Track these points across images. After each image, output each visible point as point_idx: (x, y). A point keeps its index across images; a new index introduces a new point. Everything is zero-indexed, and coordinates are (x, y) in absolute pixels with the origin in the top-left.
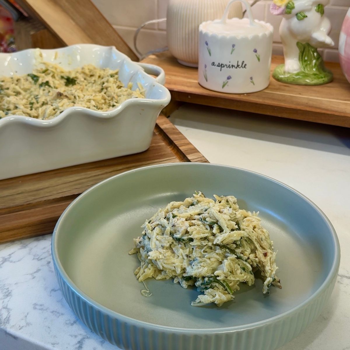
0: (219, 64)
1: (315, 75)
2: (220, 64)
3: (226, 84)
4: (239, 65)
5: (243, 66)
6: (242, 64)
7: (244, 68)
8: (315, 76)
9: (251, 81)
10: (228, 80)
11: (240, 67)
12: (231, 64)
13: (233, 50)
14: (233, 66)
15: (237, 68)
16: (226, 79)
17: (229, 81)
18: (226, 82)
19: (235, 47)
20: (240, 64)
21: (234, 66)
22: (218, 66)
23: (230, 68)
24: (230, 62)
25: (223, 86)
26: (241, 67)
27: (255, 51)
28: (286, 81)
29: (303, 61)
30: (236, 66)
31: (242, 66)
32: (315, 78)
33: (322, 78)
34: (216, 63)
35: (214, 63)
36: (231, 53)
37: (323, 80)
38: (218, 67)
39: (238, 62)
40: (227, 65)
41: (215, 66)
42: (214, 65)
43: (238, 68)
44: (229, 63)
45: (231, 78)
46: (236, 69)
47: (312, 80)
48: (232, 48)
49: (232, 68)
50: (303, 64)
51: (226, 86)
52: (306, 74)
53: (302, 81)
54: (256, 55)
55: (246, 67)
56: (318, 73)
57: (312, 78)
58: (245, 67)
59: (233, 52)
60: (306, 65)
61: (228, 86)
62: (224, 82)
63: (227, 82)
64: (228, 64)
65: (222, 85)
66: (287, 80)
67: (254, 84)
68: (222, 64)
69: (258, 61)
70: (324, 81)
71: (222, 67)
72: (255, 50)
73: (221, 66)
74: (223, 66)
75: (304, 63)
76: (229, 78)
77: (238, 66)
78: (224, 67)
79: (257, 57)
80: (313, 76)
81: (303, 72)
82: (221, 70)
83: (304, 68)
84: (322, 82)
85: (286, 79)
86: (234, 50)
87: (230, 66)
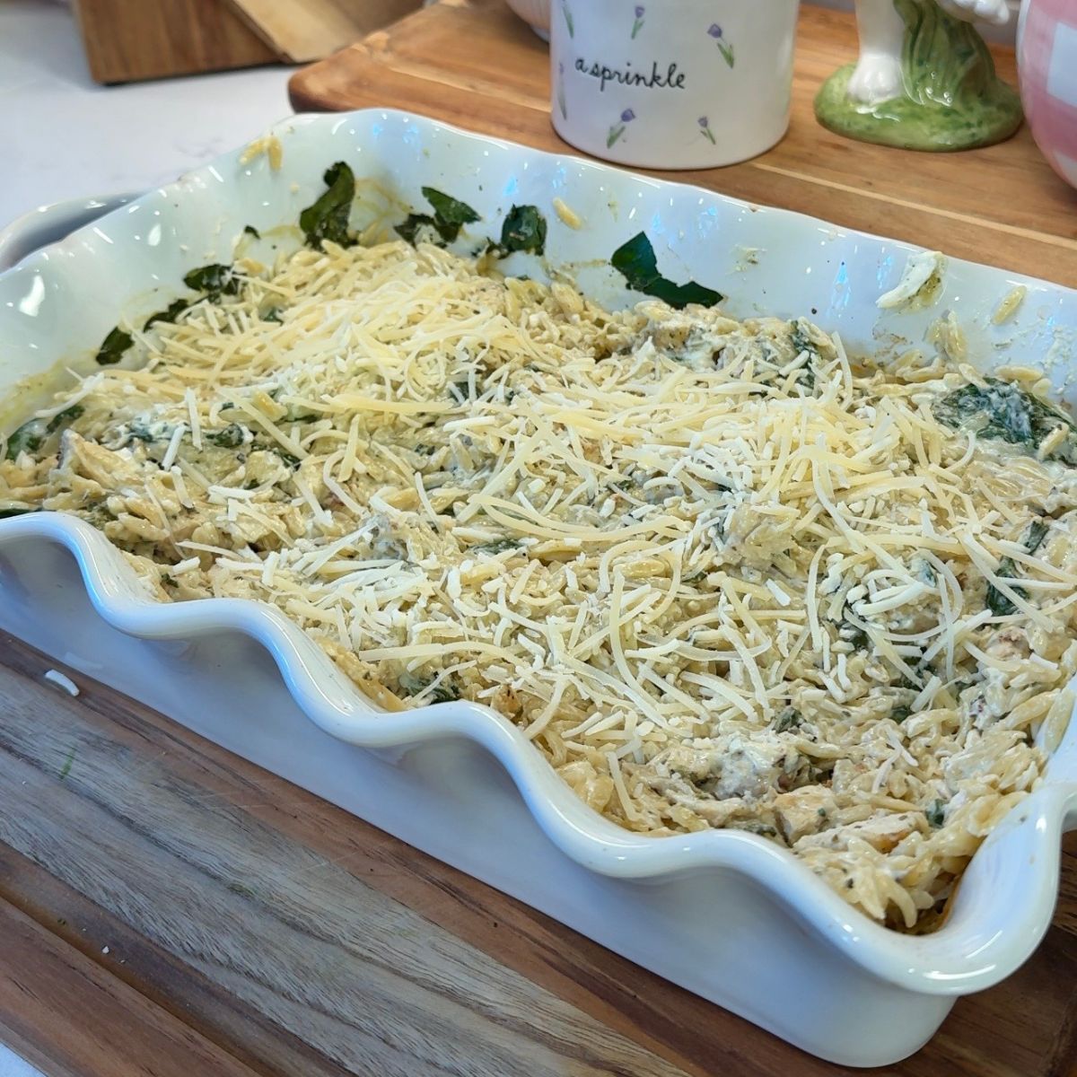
0: (596, 66)
1: (947, 112)
2: (601, 68)
3: (618, 135)
4: (659, 78)
5: (674, 79)
6: (670, 74)
7: (677, 88)
8: (948, 119)
9: (704, 129)
10: (625, 124)
11: (661, 81)
12: (633, 71)
13: (637, 27)
14: (638, 78)
15: (651, 85)
16: (619, 118)
17: (629, 125)
18: (619, 128)
19: (645, 16)
20: (662, 71)
21: (643, 78)
22: (593, 73)
23: (629, 83)
24: (629, 65)
25: (611, 142)
26: (667, 85)
27: (716, 32)
28: (846, 128)
29: (915, 62)
30: (649, 79)
31: (669, 80)
32: (943, 127)
33: (969, 125)
34: (589, 64)
35: (581, 61)
36: (633, 36)
37: (973, 135)
38: (595, 78)
39: (655, 65)
40: (619, 74)
41: (584, 71)
42: (581, 67)
43: (655, 84)
44: (627, 69)
45: (634, 116)
46: (648, 88)
47: (933, 134)
48: (635, 17)
49: (637, 83)
50: (912, 72)
51: (618, 143)
52: (917, 110)
53: (895, 135)
54: (719, 46)
55: (682, 84)
56: (958, 107)
57: (932, 127)
58: (678, 83)
59: (639, 33)
60: (923, 77)
61: (624, 141)
62: (612, 129)
63: (623, 129)
64: (624, 70)
65: (606, 136)
66: (849, 125)
67: (714, 142)
68: (605, 70)
69: (728, 67)
70: (976, 139)
71: (604, 78)
72: (715, 29)
73: (602, 73)
74: (607, 74)
75: (916, 68)
76: (627, 116)
77: (655, 78)
78: (610, 78)
79: (724, 52)
80: (940, 119)
81: (908, 102)
82: (602, 88)
83: (915, 87)
84: (967, 141)
85: (846, 123)
86: (641, 24)
87: (631, 77)
